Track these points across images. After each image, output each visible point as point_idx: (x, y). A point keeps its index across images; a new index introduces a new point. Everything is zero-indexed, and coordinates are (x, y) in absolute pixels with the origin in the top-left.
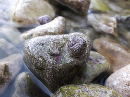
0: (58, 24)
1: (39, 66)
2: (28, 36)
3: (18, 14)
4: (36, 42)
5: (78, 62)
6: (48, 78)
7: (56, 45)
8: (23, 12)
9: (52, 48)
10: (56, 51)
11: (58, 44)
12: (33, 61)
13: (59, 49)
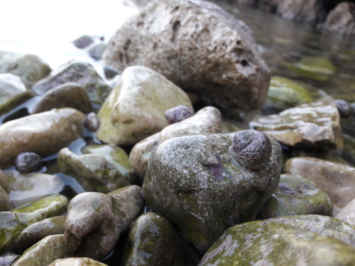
0: (208, 118)
1: (183, 186)
2: (148, 147)
3: (125, 108)
4: (175, 143)
5: (256, 180)
6: (202, 208)
7: (210, 148)
8: (133, 102)
9: (205, 153)
10: (212, 158)
11: (214, 147)
12: (171, 177)
13: (218, 157)
